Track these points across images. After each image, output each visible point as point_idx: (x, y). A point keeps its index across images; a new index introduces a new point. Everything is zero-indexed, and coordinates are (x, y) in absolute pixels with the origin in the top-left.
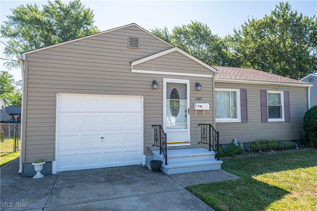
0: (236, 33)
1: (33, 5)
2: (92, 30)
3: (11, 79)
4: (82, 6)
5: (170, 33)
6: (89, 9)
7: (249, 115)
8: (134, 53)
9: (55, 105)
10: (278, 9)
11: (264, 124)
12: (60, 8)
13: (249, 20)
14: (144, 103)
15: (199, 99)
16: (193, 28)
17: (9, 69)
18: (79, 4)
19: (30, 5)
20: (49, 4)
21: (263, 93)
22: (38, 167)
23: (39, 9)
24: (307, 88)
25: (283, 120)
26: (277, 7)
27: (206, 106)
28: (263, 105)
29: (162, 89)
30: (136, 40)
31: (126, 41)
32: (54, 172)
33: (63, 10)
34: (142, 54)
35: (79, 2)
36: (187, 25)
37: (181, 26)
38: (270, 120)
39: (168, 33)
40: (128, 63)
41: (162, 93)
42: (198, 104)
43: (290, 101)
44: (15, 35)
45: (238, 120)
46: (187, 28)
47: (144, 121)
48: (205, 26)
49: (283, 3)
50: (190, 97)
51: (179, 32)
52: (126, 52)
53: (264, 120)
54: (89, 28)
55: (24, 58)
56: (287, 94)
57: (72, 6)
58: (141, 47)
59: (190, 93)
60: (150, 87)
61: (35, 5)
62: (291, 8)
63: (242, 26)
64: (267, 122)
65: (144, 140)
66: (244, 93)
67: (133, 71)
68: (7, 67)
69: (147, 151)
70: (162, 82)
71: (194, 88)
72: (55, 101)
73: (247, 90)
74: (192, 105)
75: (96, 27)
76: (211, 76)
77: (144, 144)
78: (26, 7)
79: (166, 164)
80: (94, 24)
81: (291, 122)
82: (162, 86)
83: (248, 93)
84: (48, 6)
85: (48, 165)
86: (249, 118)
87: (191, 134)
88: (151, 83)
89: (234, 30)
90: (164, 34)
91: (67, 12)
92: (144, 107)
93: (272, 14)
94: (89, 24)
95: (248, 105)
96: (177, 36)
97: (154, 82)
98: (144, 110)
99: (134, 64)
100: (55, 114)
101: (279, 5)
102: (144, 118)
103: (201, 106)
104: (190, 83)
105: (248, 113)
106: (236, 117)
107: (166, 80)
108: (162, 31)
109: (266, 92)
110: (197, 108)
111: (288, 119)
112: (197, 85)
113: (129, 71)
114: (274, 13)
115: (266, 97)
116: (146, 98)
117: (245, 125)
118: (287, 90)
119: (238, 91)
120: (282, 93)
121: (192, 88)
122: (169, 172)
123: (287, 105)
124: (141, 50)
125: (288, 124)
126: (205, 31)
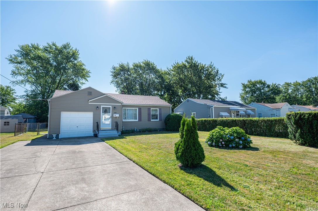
0: (168, 69)
1: (36, 44)
2: (78, 64)
3: (13, 92)
4: (71, 47)
5: (131, 66)
6: (76, 49)
7: (142, 118)
8: (90, 97)
9: (60, 116)
10: (188, 59)
11: (149, 122)
12: (56, 49)
13: (176, 62)
14: (93, 114)
15: (115, 113)
16: (145, 64)
17: (14, 86)
18: (69, 46)
19: (33, 44)
20: (48, 45)
22: (54, 136)
23: (40, 47)
24: (170, 107)
25: (158, 120)
27: (117, 115)
28: (149, 114)
29: (101, 110)
31: (87, 93)
32: (60, 138)
33: (58, 50)
35: (69, 45)
37: (138, 63)
38: (152, 120)
39: (129, 66)
40: (87, 101)
41: (100, 111)
42: (114, 115)
43: (162, 112)
44: (21, 63)
45: (137, 120)
46: (142, 64)
47: (93, 121)
48: (152, 63)
49: (190, 56)
51: (137, 67)
52: (87, 97)
53: (149, 120)
54: (76, 62)
55: (50, 101)
56: (160, 109)
57: (64, 47)
59: (112, 111)
60: (96, 109)
61: (37, 44)
63: (172, 66)
64: (150, 121)
65: (93, 128)
66: (140, 109)
67: (89, 103)
68: (12, 85)
69: (94, 131)
72: (60, 114)
73: (142, 108)
74: (112, 115)
75: (81, 61)
76: (121, 104)
77: (93, 129)
78: (31, 46)
79: (98, 134)
80: (80, 60)
81: (162, 121)
82: (101, 108)
84: (47, 46)
85: (57, 136)
87: (112, 125)
88: (96, 107)
90: (127, 67)
91: (60, 52)
92: (93, 116)
94: (76, 59)
95: (142, 114)
96: (135, 69)
97: (97, 107)
98: (93, 117)
99: (89, 101)
100: (60, 119)
101: (188, 57)
102: (93, 120)
104: (112, 107)
106: (136, 119)
107: (102, 106)
108: (125, 65)
109: (150, 109)
110: (114, 116)
111: (160, 120)
112: (115, 108)
113: (88, 103)
114: (186, 61)
115: (150, 111)
116: (94, 113)
117: (140, 122)
118: (161, 108)
119: (137, 109)
120: (158, 109)
121: (113, 109)
122: (99, 137)
123: (160, 114)
124: (92, 96)
125: (160, 122)
126: (152, 66)
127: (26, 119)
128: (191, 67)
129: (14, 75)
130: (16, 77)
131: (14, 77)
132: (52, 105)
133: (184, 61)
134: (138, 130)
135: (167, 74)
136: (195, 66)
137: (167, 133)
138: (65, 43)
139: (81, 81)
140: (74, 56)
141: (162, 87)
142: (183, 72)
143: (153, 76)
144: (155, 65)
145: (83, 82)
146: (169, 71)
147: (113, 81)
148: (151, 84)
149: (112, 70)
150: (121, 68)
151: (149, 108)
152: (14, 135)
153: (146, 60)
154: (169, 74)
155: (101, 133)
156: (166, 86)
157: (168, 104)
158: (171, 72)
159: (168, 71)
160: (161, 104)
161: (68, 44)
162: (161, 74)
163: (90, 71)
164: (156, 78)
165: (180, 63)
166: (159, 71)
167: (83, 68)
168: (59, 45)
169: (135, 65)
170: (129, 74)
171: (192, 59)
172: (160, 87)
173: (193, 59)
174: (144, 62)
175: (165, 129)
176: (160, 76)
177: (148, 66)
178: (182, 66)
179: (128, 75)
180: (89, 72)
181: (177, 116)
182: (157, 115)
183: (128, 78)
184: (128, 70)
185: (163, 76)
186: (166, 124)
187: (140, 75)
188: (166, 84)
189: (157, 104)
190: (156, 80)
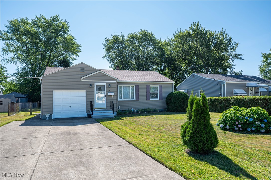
0: (169, 40)
1: (25, 18)
2: (68, 38)
4: (60, 19)
5: (126, 38)
6: (66, 21)
8: (83, 74)
9: (53, 95)
10: (193, 26)
11: (148, 101)
12: (45, 22)
13: (178, 31)
14: (87, 93)
15: (110, 91)
16: (141, 34)
18: (58, 19)
19: (22, 18)
20: (36, 18)
21: (148, 87)
22: (47, 116)
23: (28, 21)
24: (172, 83)
25: (158, 99)
26: (192, 25)
27: (113, 94)
28: (148, 92)
29: (94, 88)
30: (83, 69)
31: (79, 70)
32: (53, 118)
33: (47, 23)
34: (86, 74)
35: (58, 17)
36: (138, 32)
37: (133, 33)
38: (151, 99)
39: (124, 37)
40: (80, 78)
41: (94, 89)
42: (109, 93)
43: (163, 90)
44: (11, 39)
45: (134, 99)
46: (138, 34)
47: (87, 100)
48: (150, 33)
49: (195, 23)
50: (106, 90)
51: (132, 37)
52: (79, 74)
53: (148, 99)
54: (66, 35)
55: (42, 78)
56: (161, 87)
57: (53, 20)
58: (85, 71)
59: (106, 89)
60: (89, 87)
61: (26, 18)
62: (201, 26)
63: (174, 35)
64: (150, 100)
65: (87, 107)
66: (137, 87)
67: (82, 81)
69: (88, 111)
70: (94, 85)
71: (108, 87)
72: (53, 93)
73: (139, 86)
74: (107, 94)
75: (71, 34)
76: (116, 81)
77: (87, 109)
78: (20, 20)
79: (93, 115)
80: (70, 33)
81: (163, 100)
82: (94, 86)
83: (139, 87)
84: (35, 20)
85: (50, 116)
86: (139, 98)
87: (106, 105)
88: (90, 85)
89: (168, 38)
90: (122, 39)
91: (50, 25)
92: (87, 94)
93: (190, 29)
94: (66, 33)
95: (139, 93)
96: (130, 40)
97: (91, 85)
98: (87, 96)
99: (82, 78)
100: (53, 98)
101: (193, 24)
102: (87, 99)
103: (110, 94)
104: (106, 85)
105: (139, 96)
106: (133, 98)
107: (95, 84)
108: (119, 36)
109: (149, 86)
110: (109, 95)
111: (161, 99)
112: (109, 85)
113: (80, 81)
114: (191, 28)
115: (149, 89)
116: (87, 91)
117: (137, 101)
118: (161, 85)
119: (134, 86)
120: (158, 86)
121: (107, 87)
122: (93, 117)
123: (161, 92)
124: (85, 73)
125: (161, 101)
126: (150, 37)
127: (18, 98)
128: (197, 35)
129: (5, 52)
130: (6, 54)
131: (4, 55)
132: (44, 83)
133: (189, 28)
134: (135, 111)
135: (168, 45)
136: (201, 34)
137: (169, 114)
138: (54, 15)
139: (72, 57)
140: (64, 28)
141: (161, 60)
142: (187, 42)
143: (151, 48)
144: (154, 35)
145: (74, 58)
146: (170, 41)
147: (106, 56)
148: (149, 57)
149: (104, 43)
150: (115, 40)
151: (147, 85)
152: (8, 115)
153: (143, 30)
154: (170, 45)
155: (95, 114)
156: (166, 60)
157: (169, 81)
158: (172, 43)
159: (168, 42)
160: (162, 81)
161: (57, 15)
162: (161, 46)
163: (81, 45)
164: (155, 51)
165: (184, 31)
166: (158, 42)
167: (73, 41)
168: (48, 18)
169: (131, 36)
170: (124, 46)
171: (198, 25)
172: (159, 61)
173: (200, 25)
174: (141, 32)
175: (166, 110)
176: (160, 48)
177: (145, 36)
178: (185, 34)
179: (123, 48)
180: (80, 47)
181: (181, 94)
182: (158, 93)
183: (123, 51)
184: (123, 42)
185: (163, 48)
186: (168, 104)
187: (135, 47)
188: (167, 56)
189: (156, 81)
190: (155, 53)
